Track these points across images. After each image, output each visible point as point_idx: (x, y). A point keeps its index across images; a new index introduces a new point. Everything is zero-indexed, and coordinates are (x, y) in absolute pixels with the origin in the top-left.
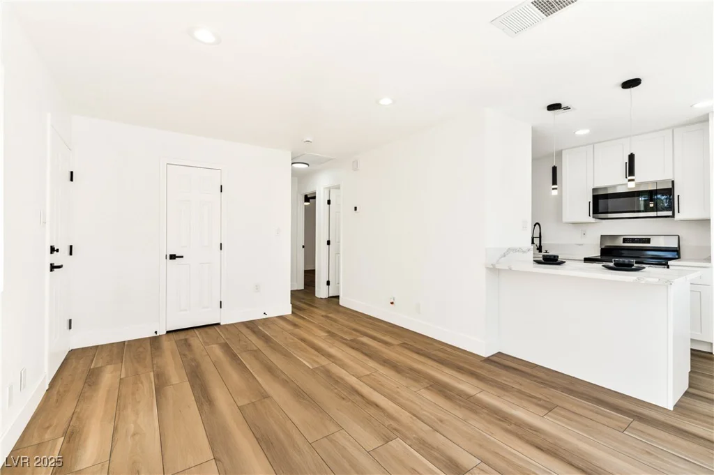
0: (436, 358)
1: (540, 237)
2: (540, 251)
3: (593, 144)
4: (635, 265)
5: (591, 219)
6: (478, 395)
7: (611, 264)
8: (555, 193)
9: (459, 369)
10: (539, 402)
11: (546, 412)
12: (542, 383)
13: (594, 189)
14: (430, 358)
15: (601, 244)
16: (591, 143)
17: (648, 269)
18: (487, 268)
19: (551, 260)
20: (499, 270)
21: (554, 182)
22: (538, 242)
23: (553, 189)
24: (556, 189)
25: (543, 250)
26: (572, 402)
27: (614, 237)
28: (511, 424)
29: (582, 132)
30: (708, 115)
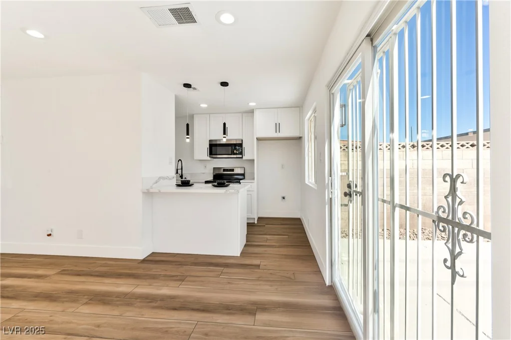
0: (97, 274)
1: (182, 169)
2: (182, 178)
3: (210, 114)
4: (226, 183)
5: (209, 158)
6: (134, 290)
7: (216, 184)
8: (188, 140)
9: (119, 276)
10: (178, 278)
11: (180, 283)
12: (179, 265)
13: (210, 141)
14: (92, 275)
15: (213, 173)
16: (208, 113)
17: (232, 185)
18: (144, 193)
19: (185, 184)
20: (152, 193)
21: (188, 134)
22: (181, 172)
23: (187, 138)
24: (188, 138)
25: (184, 178)
26: (197, 270)
27: (220, 168)
28: (157, 301)
29: (204, 106)
30: (253, 110)
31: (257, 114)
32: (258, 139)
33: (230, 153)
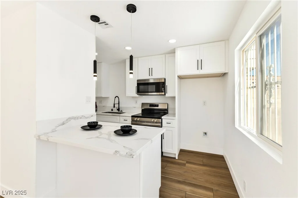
1: (119, 104)
2: (119, 111)
5: (137, 96)
13: (138, 80)
15: (142, 107)
27: (147, 104)
30: (175, 49)
31: (178, 53)
32: (180, 77)
33: (155, 91)
